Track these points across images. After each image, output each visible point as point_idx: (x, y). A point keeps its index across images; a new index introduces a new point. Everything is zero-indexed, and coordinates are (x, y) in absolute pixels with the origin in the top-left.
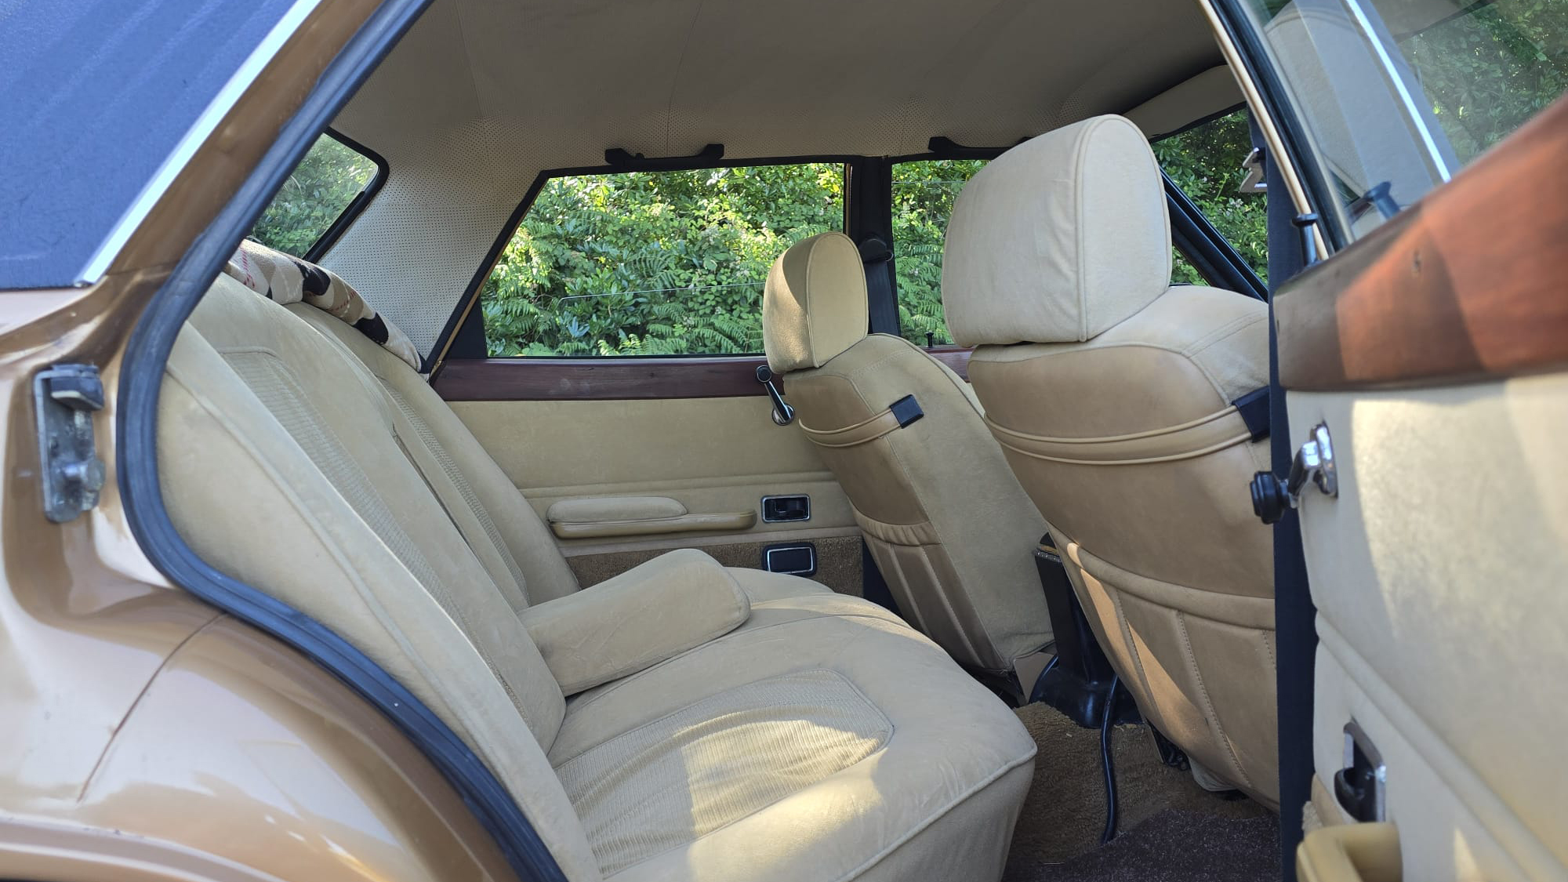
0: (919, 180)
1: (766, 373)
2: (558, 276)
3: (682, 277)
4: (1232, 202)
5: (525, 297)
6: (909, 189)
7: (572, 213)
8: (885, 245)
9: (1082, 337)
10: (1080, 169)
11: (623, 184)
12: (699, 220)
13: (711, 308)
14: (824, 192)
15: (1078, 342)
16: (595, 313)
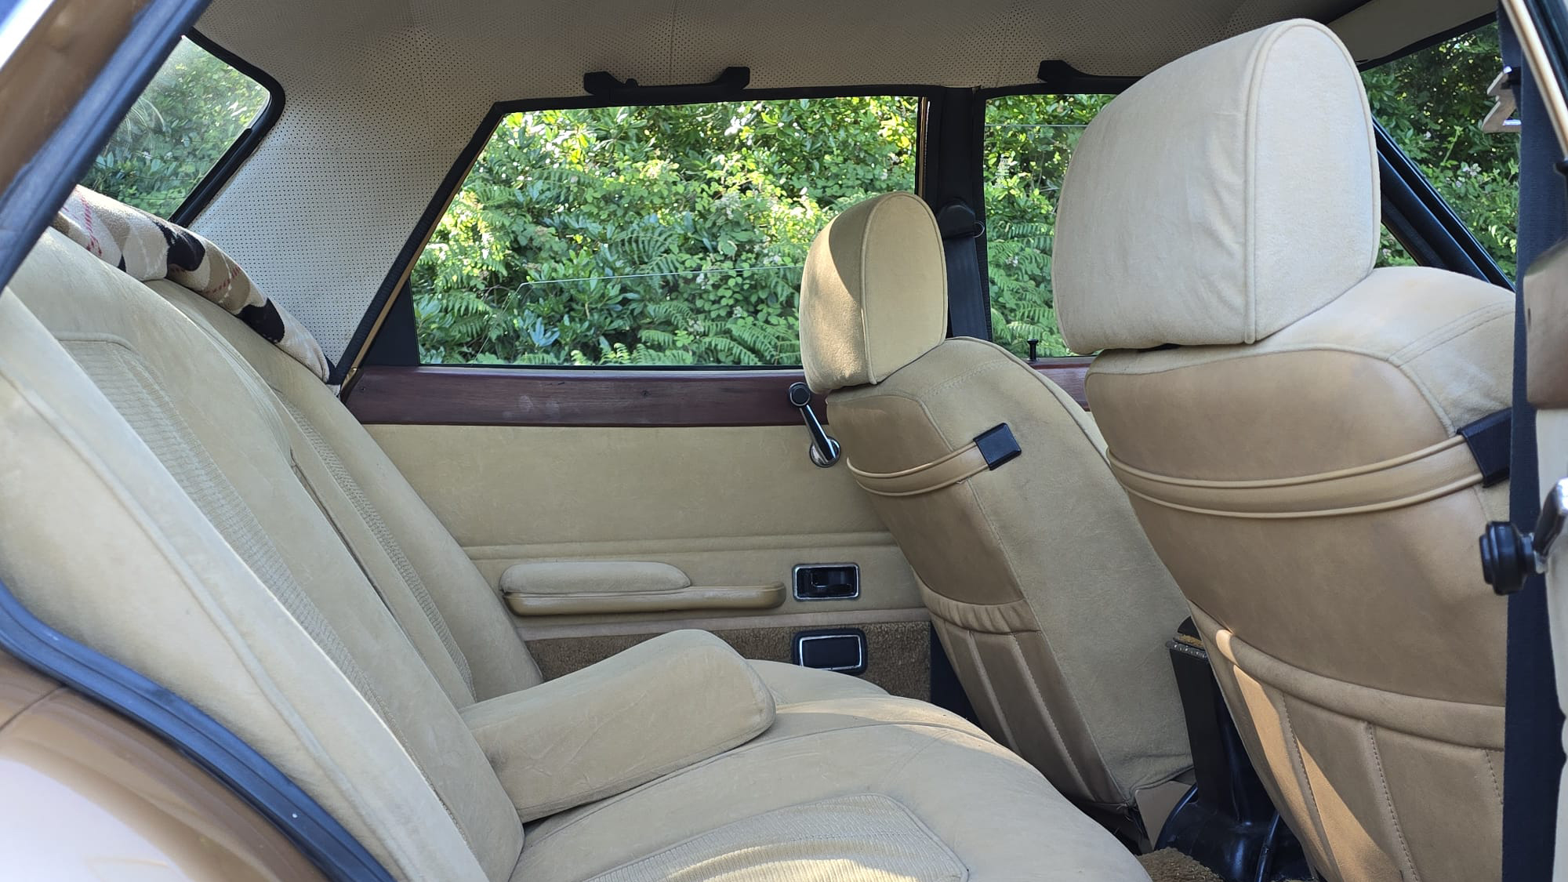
0: (1023, 131)
1: (803, 393)
2: (517, 261)
3: (688, 264)
4: (1465, 168)
5: (471, 290)
6: (1008, 145)
7: (537, 172)
8: (973, 214)
9: (1249, 337)
10: (1254, 97)
11: (608, 132)
12: (712, 184)
13: (729, 310)
14: (889, 147)
15: (1243, 345)
16: (568, 312)
